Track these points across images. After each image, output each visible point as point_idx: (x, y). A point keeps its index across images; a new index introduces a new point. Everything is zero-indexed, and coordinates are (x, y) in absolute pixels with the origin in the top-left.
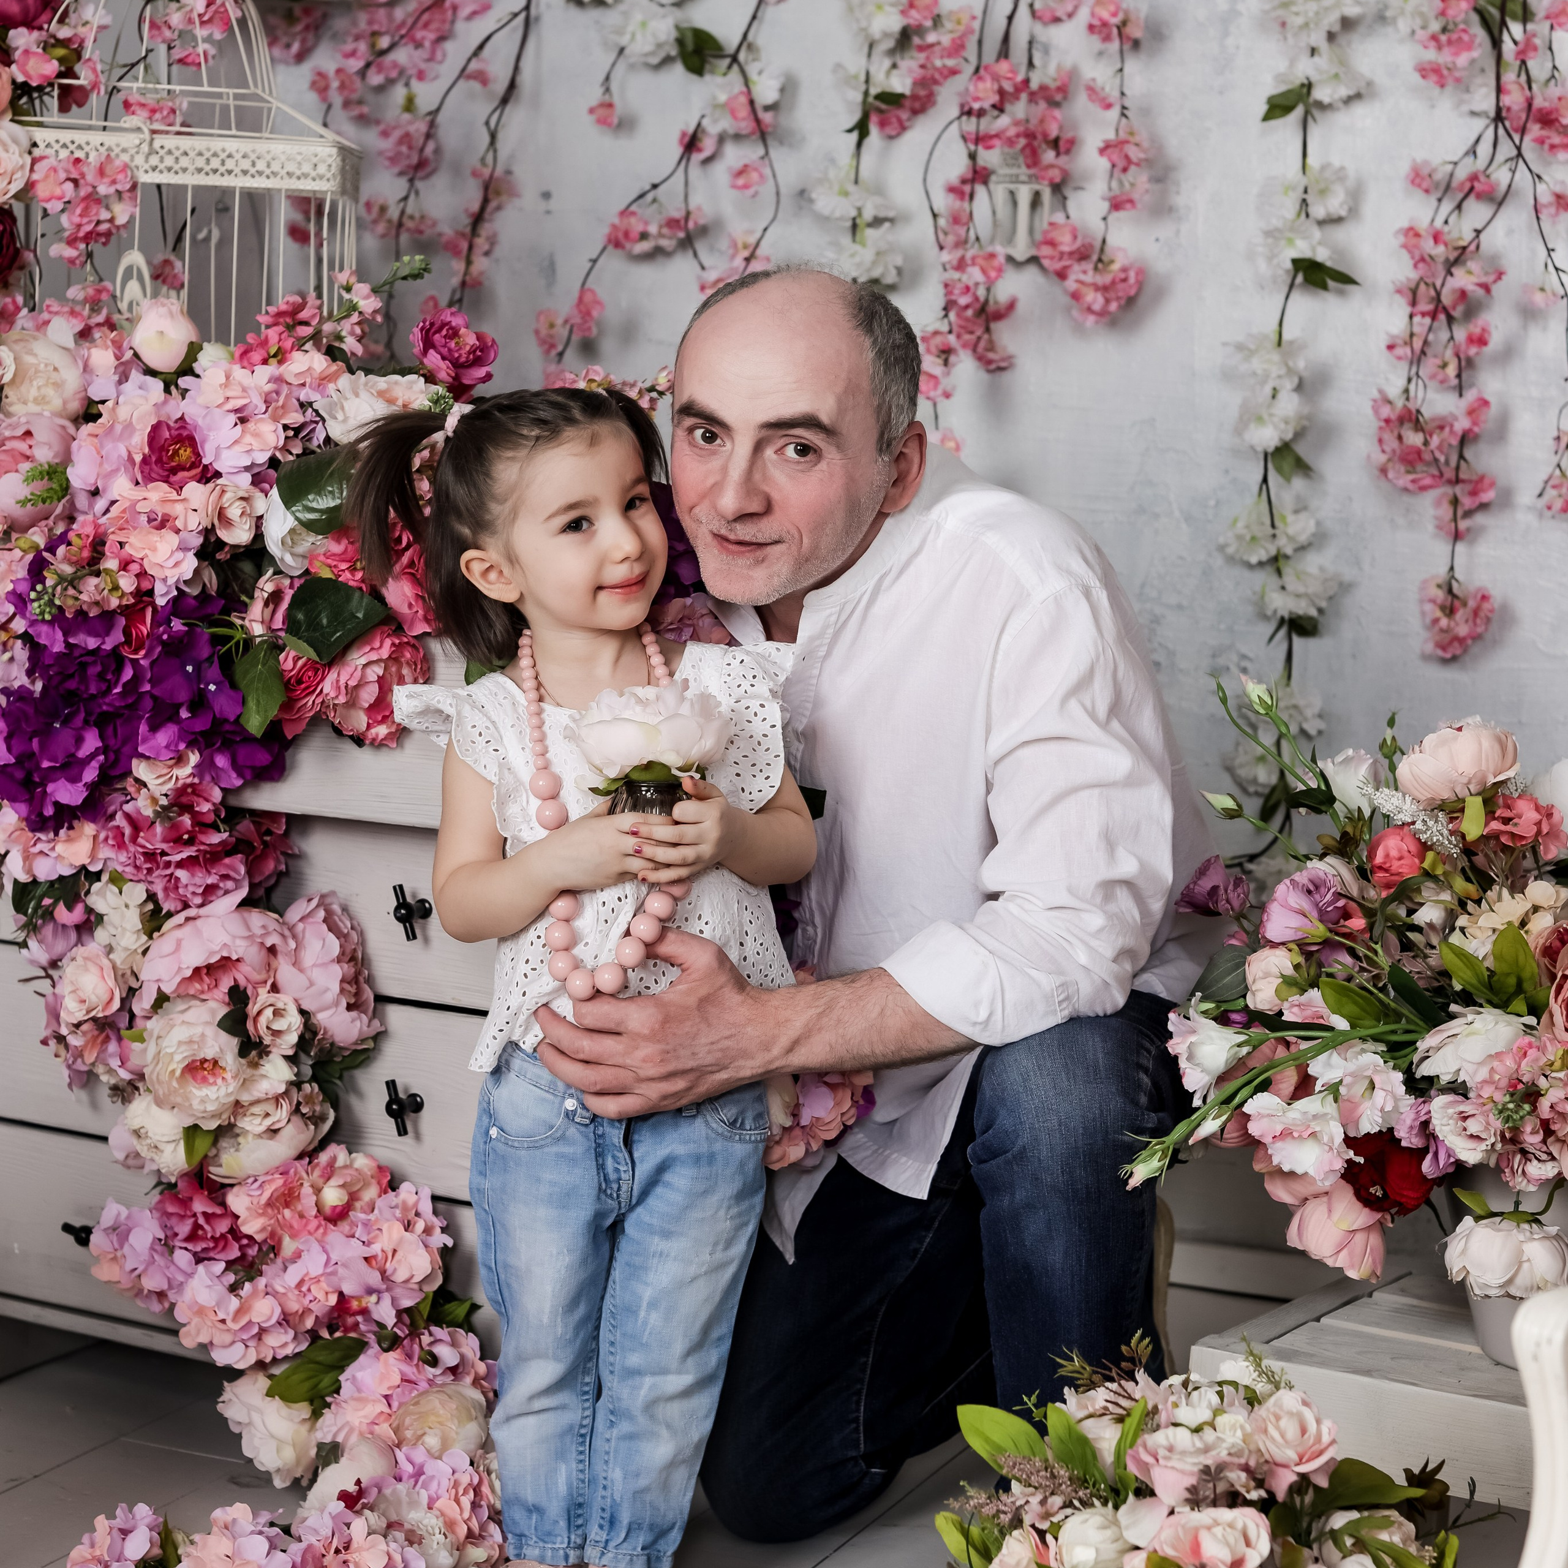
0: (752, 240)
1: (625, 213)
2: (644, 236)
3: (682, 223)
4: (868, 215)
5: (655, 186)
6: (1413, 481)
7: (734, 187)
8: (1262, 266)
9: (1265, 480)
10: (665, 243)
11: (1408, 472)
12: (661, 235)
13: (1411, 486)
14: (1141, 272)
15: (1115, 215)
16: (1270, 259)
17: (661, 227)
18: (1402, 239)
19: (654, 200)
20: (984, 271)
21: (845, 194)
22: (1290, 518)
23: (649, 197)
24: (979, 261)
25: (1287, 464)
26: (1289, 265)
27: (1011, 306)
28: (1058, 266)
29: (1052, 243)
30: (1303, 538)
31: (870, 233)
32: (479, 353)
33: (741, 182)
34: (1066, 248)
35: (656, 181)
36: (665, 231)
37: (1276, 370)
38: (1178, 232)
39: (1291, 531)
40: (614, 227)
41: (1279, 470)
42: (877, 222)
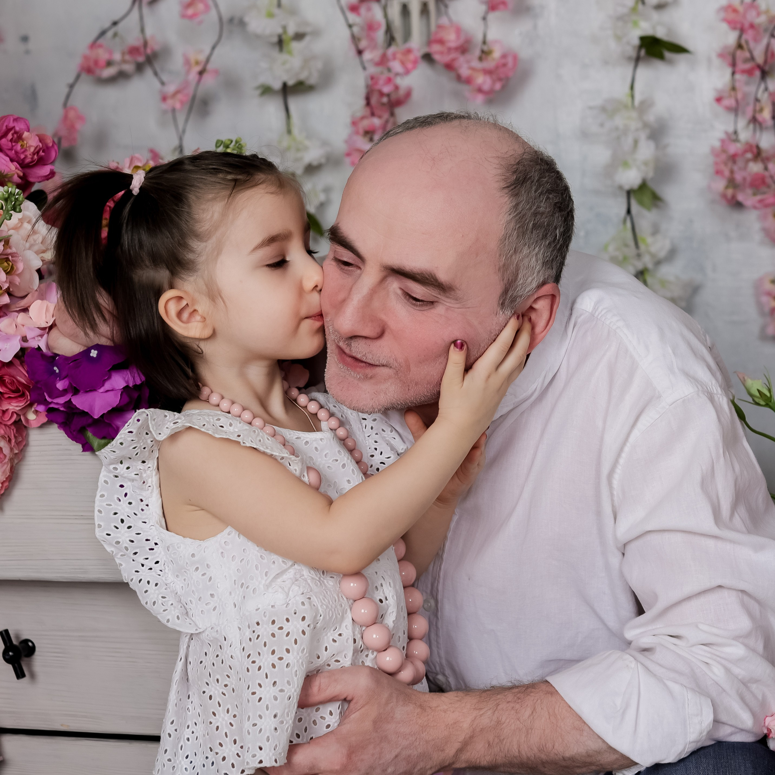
0: (202, 58)
1: (94, 45)
2: (109, 63)
3: (142, 49)
4: (292, 30)
5: (115, 23)
6: (761, 201)
7: (184, 16)
8: (613, 45)
9: (629, 211)
10: (129, 68)
11: (755, 194)
12: (124, 61)
13: (758, 205)
14: (515, 58)
15: (492, 16)
16: (618, 38)
17: (123, 54)
18: (722, 15)
19: (115, 35)
20: (403, 63)
21: (271, 15)
22: (649, 240)
23: (110, 34)
24: (399, 56)
25: (647, 199)
26: (636, 42)
27: (408, 94)
28: (446, 59)
29: (441, 42)
30: (662, 254)
31: (295, 46)
32: (41, 153)
33: (190, 12)
34: (453, 45)
35: (116, 18)
36: (127, 57)
37: (634, 125)
38: (535, 27)
39: (653, 249)
40: (86, 58)
41: (641, 203)
42: (299, 36)
